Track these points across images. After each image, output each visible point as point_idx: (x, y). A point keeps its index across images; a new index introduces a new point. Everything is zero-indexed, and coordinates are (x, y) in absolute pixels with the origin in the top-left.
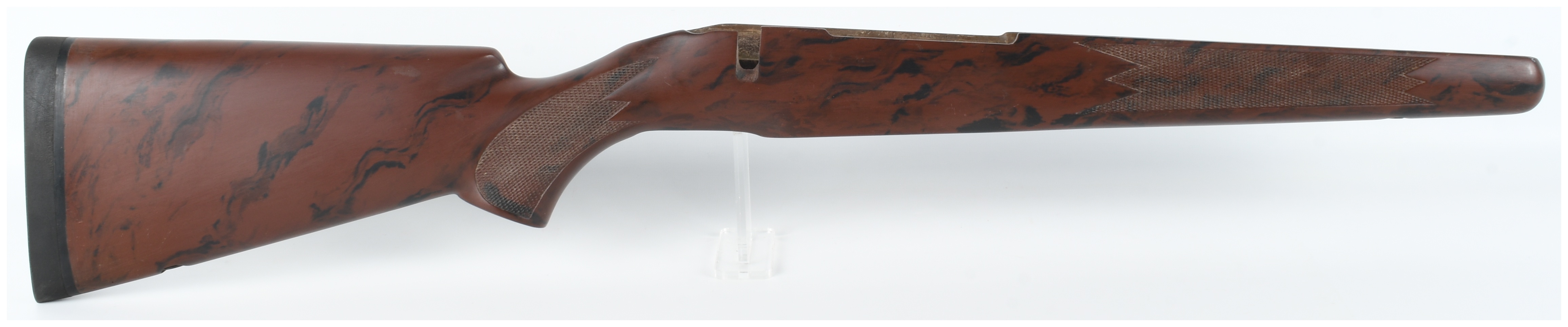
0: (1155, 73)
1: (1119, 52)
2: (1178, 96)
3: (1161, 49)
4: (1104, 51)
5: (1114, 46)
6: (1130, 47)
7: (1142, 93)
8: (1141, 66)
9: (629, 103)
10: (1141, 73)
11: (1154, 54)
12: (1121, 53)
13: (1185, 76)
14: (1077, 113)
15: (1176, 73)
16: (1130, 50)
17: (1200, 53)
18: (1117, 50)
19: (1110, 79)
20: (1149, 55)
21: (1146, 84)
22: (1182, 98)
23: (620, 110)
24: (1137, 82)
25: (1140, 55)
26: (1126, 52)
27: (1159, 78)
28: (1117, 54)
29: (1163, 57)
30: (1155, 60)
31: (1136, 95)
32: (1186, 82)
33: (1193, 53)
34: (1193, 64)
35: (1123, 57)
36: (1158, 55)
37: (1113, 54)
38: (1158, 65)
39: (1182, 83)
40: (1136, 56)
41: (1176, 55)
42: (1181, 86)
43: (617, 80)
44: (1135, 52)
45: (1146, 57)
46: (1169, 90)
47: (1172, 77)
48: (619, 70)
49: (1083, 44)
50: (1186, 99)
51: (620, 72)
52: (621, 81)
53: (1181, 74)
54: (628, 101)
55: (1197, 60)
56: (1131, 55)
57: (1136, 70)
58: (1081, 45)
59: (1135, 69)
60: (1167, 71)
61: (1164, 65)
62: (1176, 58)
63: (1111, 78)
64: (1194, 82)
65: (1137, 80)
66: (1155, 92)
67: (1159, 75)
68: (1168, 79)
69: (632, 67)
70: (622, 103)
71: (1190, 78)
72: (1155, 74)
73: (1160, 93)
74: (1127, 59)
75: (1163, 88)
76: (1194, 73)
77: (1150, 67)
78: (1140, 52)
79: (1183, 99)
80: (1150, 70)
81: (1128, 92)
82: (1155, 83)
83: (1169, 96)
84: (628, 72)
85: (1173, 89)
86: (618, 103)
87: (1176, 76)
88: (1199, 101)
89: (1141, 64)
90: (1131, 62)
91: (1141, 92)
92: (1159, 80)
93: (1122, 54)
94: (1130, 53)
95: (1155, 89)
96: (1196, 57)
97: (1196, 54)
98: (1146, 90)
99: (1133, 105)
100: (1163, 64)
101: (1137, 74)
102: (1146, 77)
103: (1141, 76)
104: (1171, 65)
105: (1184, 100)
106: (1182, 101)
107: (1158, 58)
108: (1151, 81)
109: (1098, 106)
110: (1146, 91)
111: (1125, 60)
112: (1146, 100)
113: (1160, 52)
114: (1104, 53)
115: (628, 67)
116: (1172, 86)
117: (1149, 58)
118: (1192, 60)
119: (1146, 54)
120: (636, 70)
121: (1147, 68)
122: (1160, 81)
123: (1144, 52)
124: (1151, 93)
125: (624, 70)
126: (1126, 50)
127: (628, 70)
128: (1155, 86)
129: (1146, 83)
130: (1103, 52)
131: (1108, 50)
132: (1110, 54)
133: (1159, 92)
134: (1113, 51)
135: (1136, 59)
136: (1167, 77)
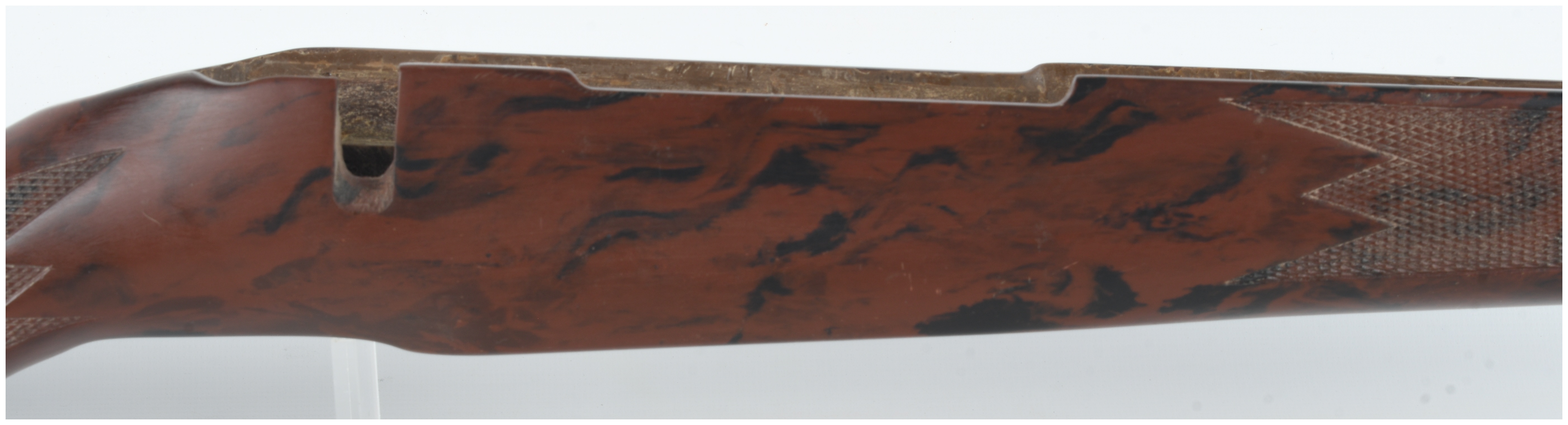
0: (1430, 176)
1: (1338, 122)
2: (1489, 236)
3: (1448, 115)
4: (1299, 121)
5: (1323, 106)
6: (1366, 111)
7: (1397, 229)
8: (1395, 157)
9: (47, 270)
10: (1395, 176)
11: (1429, 127)
12: (1343, 126)
13: (1508, 183)
14: (1227, 283)
15: (1487, 175)
16: (1366, 118)
17: (1549, 122)
18: (1332, 118)
19: (1313, 195)
20: (1416, 130)
21: (1407, 206)
22: (1500, 240)
23: (24, 289)
24: (1384, 199)
25: (1391, 130)
26: (1355, 123)
27: (1443, 191)
28: (1334, 129)
29: (1451, 134)
30: (1431, 142)
31: (1380, 234)
32: (1511, 198)
33: (1531, 123)
34: (1530, 152)
35: (1348, 137)
36: (1440, 130)
37: (1323, 129)
38: (1439, 156)
39: (1500, 202)
40: (1381, 134)
41: (1485, 129)
42: (1500, 209)
43: (16, 209)
44: (1378, 123)
45: (1408, 134)
46: (1467, 221)
47: (1476, 186)
48: (21, 180)
49: (1243, 103)
50: (1511, 243)
51: (22, 188)
52: (27, 210)
53: (1497, 179)
54: (44, 265)
55: (1539, 141)
56: (1369, 130)
57: (1383, 169)
58: (1240, 105)
59: (1378, 167)
60: (1462, 171)
61: (1454, 156)
62: (1486, 138)
63: (1316, 191)
64: (1533, 198)
65: (1385, 195)
66: (1432, 225)
67: (1442, 183)
68: (1464, 191)
69: (56, 174)
70: (30, 271)
71: (1521, 187)
72: (1431, 179)
73: (1443, 229)
74: (1358, 141)
75: (1451, 216)
76: (1531, 175)
77: (1417, 160)
78: (1392, 122)
79: (1504, 241)
80: (1419, 168)
81: (1361, 227)
82: (1430, 202)
83: (1467, 237)
84: (46, 188)
85: (1478, 217)
86: (20, 270)
87: (1486, 183)
88: (1545, 246)
89: (1395, 153)
90: (1370, 149)
91: (1395, 225)
92: (1442, 195)
93: (1345, 129)
94: (1366, 126)
95: (1431, 218)
96: (1539, 133)
97: (1539, 126)
98: (1407, 221)
99: (1374, 258)
100: (1451, 153)
101: (1383, 181)
102: (1408, 187)
103: (1396, 184)
104: (1473, 156)
105: (1505, 245)
106: (1500, 247)
107: (1439, 137)
108: (1420, 199)
109: (1282, 265)
110: (1408, 225)
111: (1354, 143)
112: (1408, 247)
113: (1443, 123)
114: (1300, 126)
115: (43, 173)
116: (1477, 210)
117: (1416, 137)
118: (1527, 141)
119: (1407, 127)
120: (67, 182)
121: (1410, 165)
122: (1443, 198)
123: (1402, 123)
124: (1421, 229)
125: (33, 181)
126: (1357, 118)
127: (45, 181)
128: (1431, 210)
129: (1407, 202)
130: (1295, 124)
131: (1310, 117)
132: (1313, 130)
133: (1440, 225)
134: (1321, 122)
135: (1382, 141)
136: (1463, 187)
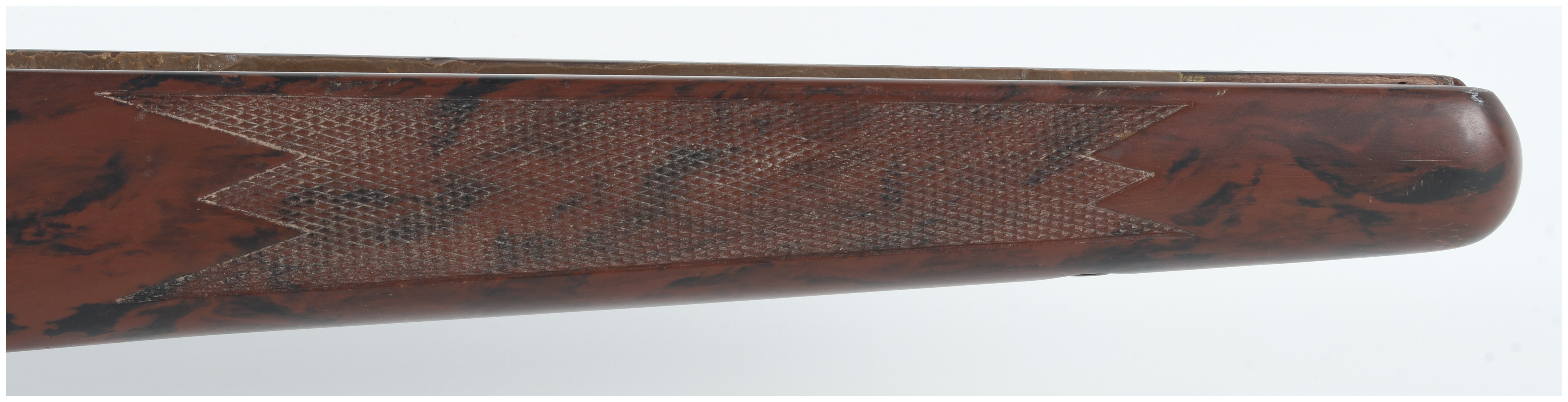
0: (345, 175)
1: (235, 117)
2: (418, 241)
3: (363, 106)
4: (190, 117)
5: (217, 99)
6: (268, 103)
7: (311, 235)
8: (303, 155)
10: (304, 176)
11: (342, 120)
12: (240, 121)
13: (436, 181)
14: (119, 300)
15: (411, 173)
16: (268, 111)
17: (481, 112)
18: (227, 112)
19: (210, 199)
20: (326, 123)
21: (322, 210)
22: (433, 245)
24: (293, 203)
25: (297, 124)
26: (256, 117)
27: (361, 191)
28: (230, 125)
29: (368, 127)
30: (344, 137)
31: (294, 240)
32: (440, 199)
33: (461, 113)
34: (459, 146)
35: (246, 133)
36: (354, 123)
37: (217, 125)
38: (355, 153)
39: (428, 203)
40: (287, 129)
41: (408, 122)
42: (429, 211)
44: (282, 116)
45: (317, 128)
46: (392, 225)
47: (399, 186)
49: (122, 97)
50: (445, 248)
53: (424, 177)
55: (470, 133)
56: (272, 125)
57: (290, 169)
58: (119, 100)
59: (284, 166)
60: (382, 170)
61: (372, 151)
62: (408, 131)
63: (214, 195)
64: (467, 198)
65: (296, 198)
66: (351, 231)
67: (359, 183)
68: (386, 191)
71: (451, 185)
72: (346, 179)
73: (366, 234)
74: (259, 137)
75: (372, 219)
76: (463, 171)
77: (329, 158)
78: (297, 116)
79: (436, 247)
80: (334, 167)
81: (271, 234)
82: (347, 205)
83: (393, 242)
85: (405, 221)
87: (411, 181)
88: (485, 251)
89: (302, 150)
90: (273, 146)
91: (308, 231)
92: (360, 196)
93: (244, 125)
94: (268, 121)
95: (350, 222)
96: (470, 125)
97: (469, 116)
98: (322, 227)
99: (288, 269)
100: (368, 148)
101: (292, 181)
102: (321, 189)
103: (306, 185)
104: (395, 152)
105: (438, 251)
106: (433, 253)
107: (355, 132)
108: (335, 201)
109: (181, 279)
110: (325, 230)
111: (255, 140)
112: (327, 255)
113: (358, 115)
114: (190, 121)
116: (402, 212)
117: (327, 132)
118: (456, 133)
119: (315, 120)
121: (320, 163)
122: (363, 200)
123: (309, 116)
124: (339, 235)
126: (256, 112)
128: (349, 214)
129: (321, 205)
130: (184, 120)
131: (202, 112)
132: (206, 126)
133: (361, 230)
134: (216, 117)
135: (289, 137)
136: (384, 186)
